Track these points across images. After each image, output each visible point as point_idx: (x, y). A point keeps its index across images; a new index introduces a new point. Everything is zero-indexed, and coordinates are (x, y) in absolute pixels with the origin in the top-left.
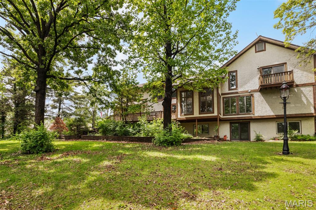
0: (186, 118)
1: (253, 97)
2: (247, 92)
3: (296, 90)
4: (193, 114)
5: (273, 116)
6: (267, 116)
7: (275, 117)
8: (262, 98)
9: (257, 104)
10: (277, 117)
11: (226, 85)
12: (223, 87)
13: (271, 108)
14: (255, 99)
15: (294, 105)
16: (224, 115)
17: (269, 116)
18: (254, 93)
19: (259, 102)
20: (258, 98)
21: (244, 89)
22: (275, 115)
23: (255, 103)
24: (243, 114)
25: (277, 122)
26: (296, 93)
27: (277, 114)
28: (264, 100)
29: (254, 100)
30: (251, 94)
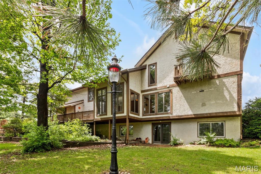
0: (101, 118)
1: (172, 93)
2: (165, 87)
3: (217, 82)
4: (106, 115)
5: (191, 115)
6: (185, 115)
7: (193, 116)
8: (181, 94)
9: (175, 102)
10: (196, 116)
11: (145, 81)
12: (143, 84)
13: (189, 106)
14: (173, 95)
15: (214, 102)
16: (143, 115)
17: (187, 115)
18: (173, 88)
19: (178, 98)
20: (177, 92)
21: (163, 84)
22: (194, 115)
23: (174, 100)
24: (161, 114)
25: (199, 123)
26: (218, 86)
27: (196, 114)
28: (182, 96)
29: (172, 97)
30: (170, 90)
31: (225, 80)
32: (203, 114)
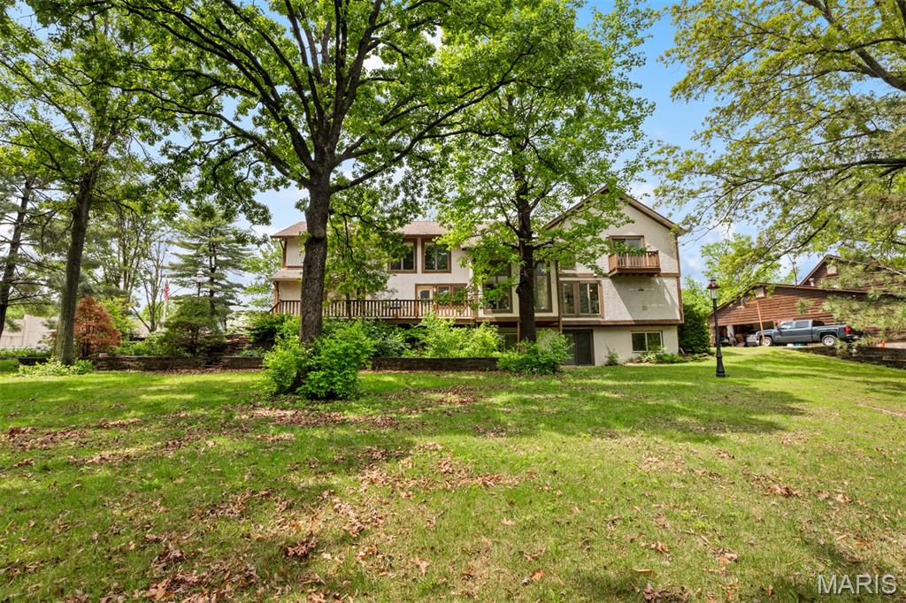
1: (601, 285)
2: (591, 276)
3: (657, 282)
4: (511, 312)
5: (630, 321)
6: (622, 321)
7: (633, 323)
8: (614, 289)
9: (607, 300)
13: (626, 308)
14: (603, 290)
15: (655, 306)
17: (625, 321)
18: (602, 278)
19: (610, 296)
20: (607, 287)
22: (635, 321)
23: (605, 296)
24: (587, 316)
25: (632, 333)
26: (658, 286)
28: (617, 292)
29: (602, 292)
30: (598, 281)
31: (666, 281)
32: (645, 321)
